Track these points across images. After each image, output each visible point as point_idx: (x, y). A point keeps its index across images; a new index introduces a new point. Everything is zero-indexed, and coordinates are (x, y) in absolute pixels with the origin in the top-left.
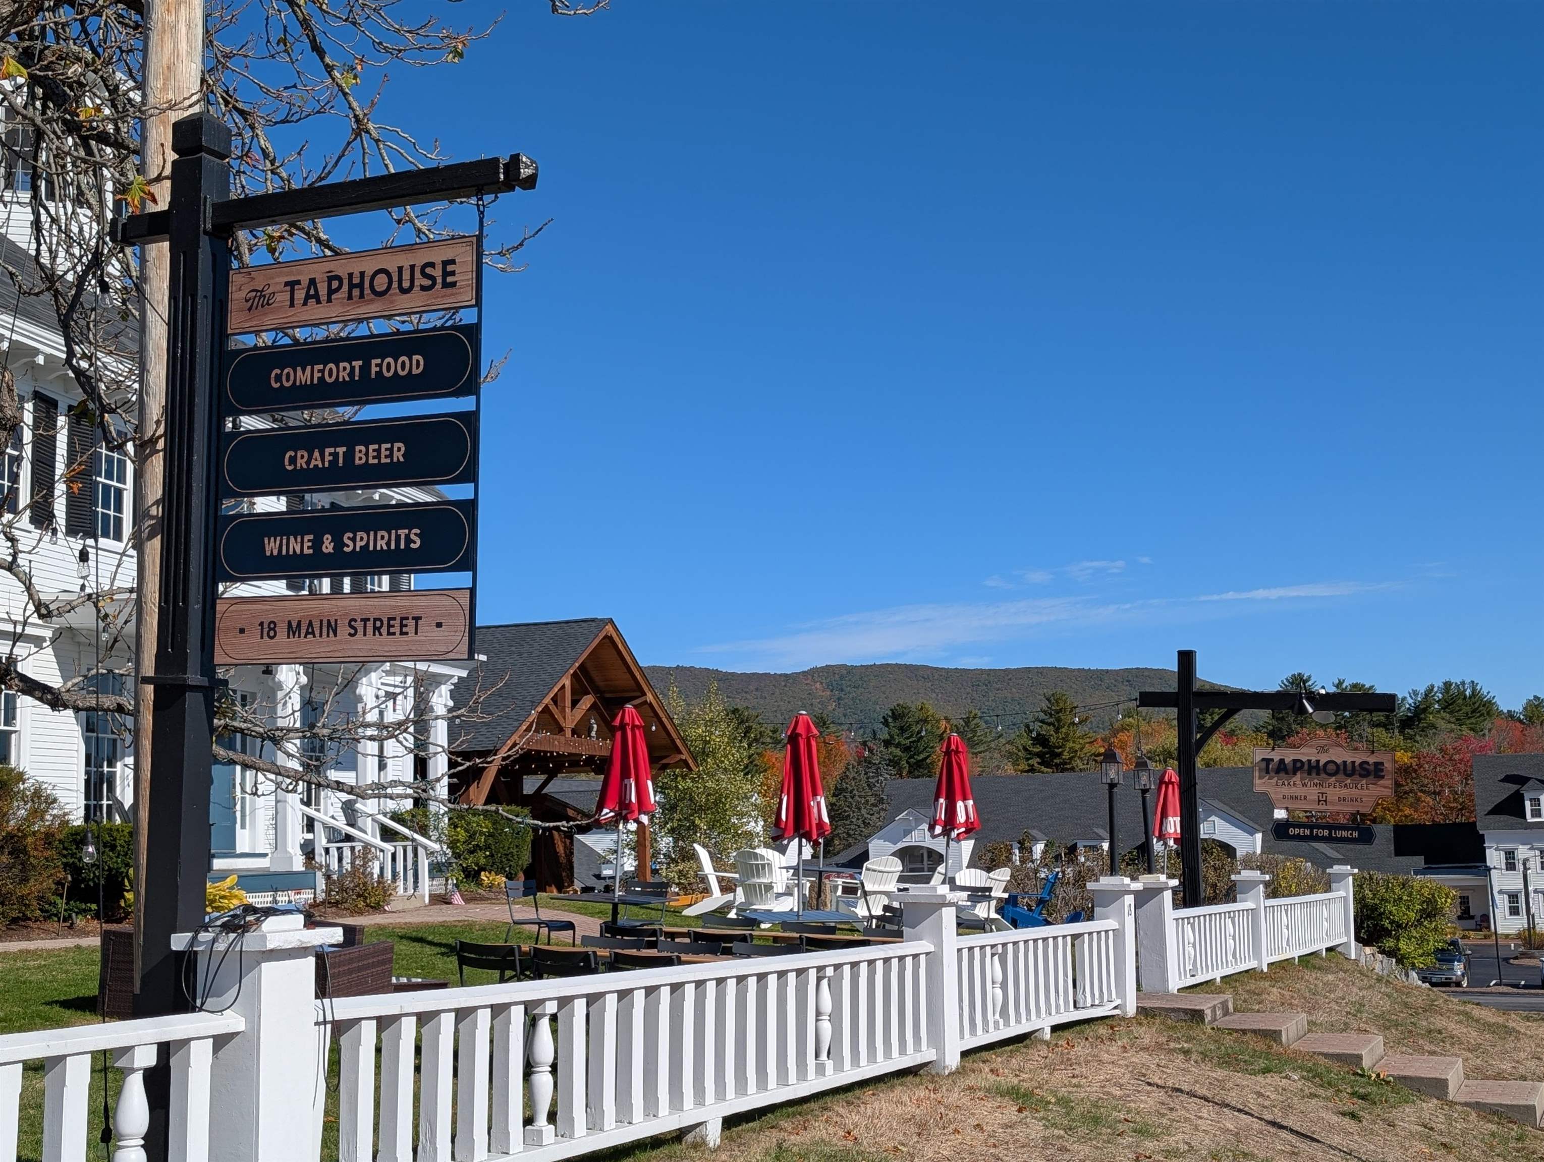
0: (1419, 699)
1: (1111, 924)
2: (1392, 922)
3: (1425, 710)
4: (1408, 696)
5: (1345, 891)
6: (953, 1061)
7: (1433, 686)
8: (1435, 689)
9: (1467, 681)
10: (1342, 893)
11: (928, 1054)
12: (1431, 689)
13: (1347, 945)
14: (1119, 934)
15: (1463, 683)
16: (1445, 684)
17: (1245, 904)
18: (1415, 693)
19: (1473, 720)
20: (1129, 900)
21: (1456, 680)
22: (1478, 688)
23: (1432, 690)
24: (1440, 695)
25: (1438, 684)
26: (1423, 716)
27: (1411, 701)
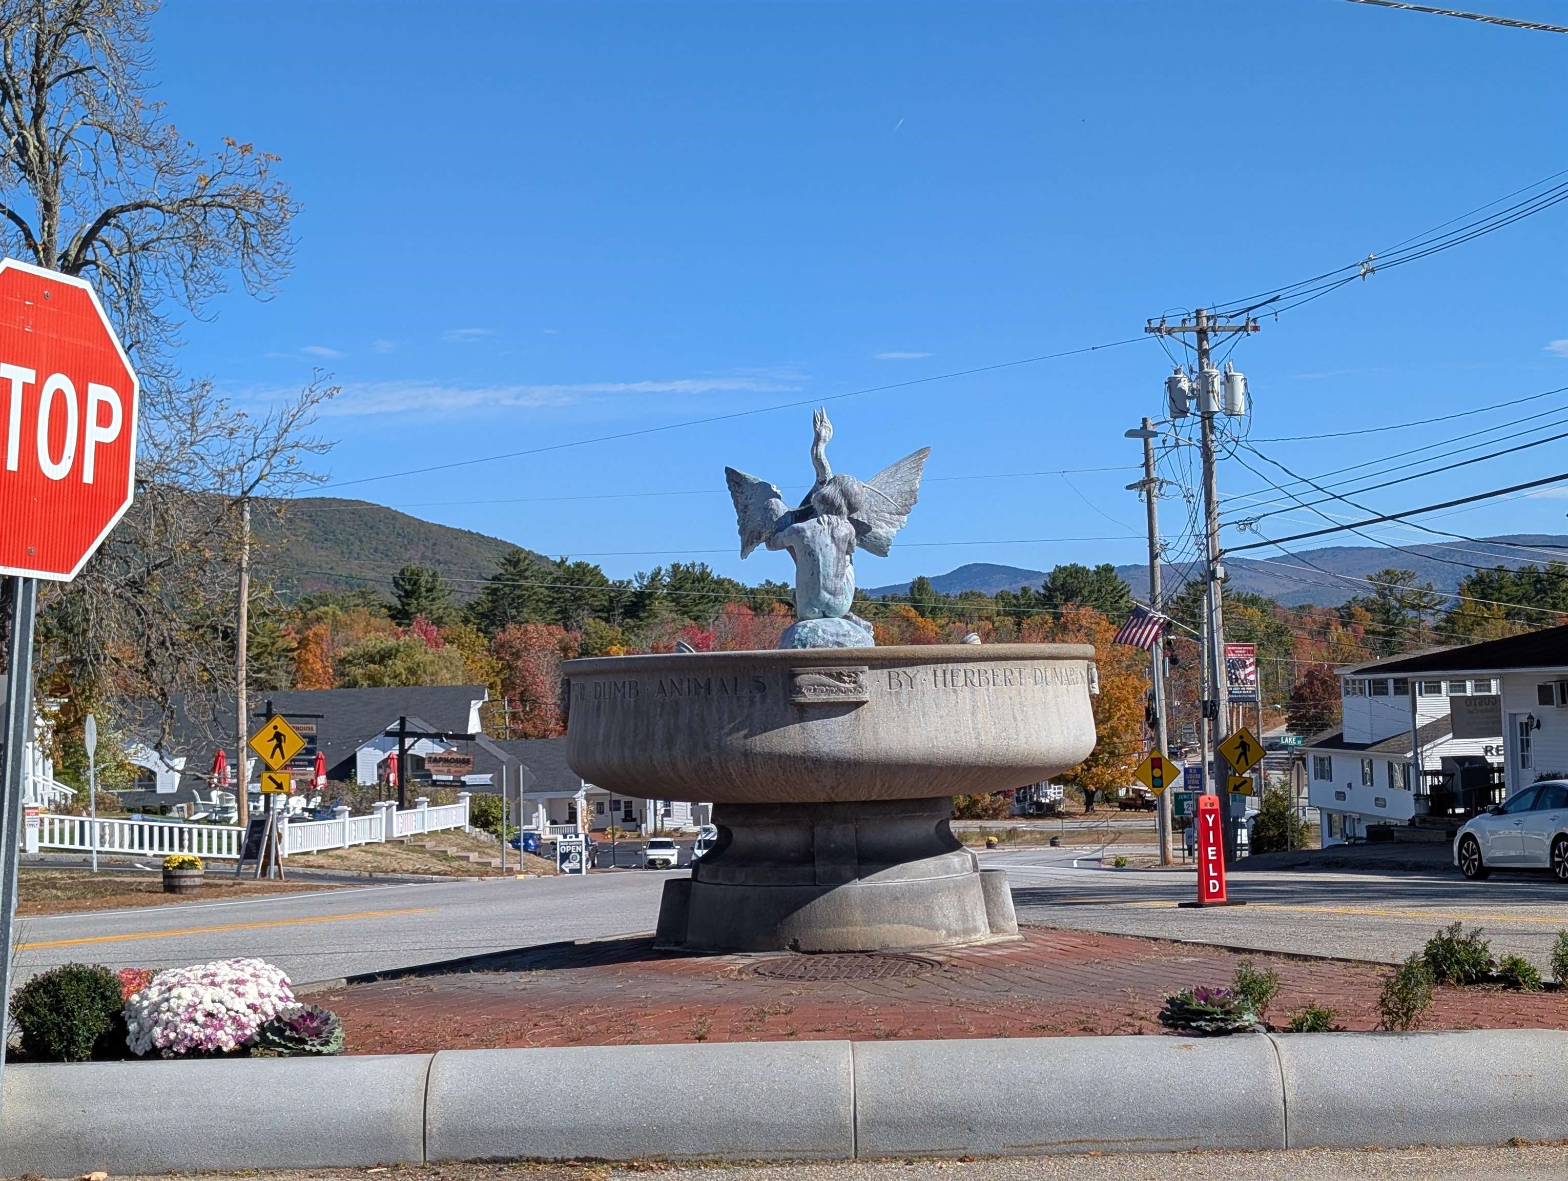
0: (645, 583)
1: (379, 816)
2: (493, 817)
3: (650, 595)
4: (634, 579)
5: (466, 803)
6: (347, 847)
7: (660, 569)
8: (663, 572)
9: (698, 562)
10: (464, 804)
11: (342, 845)
12: (657, 573)
13: (464, 826)
14: (381, 819)
15: (693, 565)
16: (674, 566)
17: (420, 809)
18: (641, 576)
19: (700, 607)
20: (384, 809)
21: (684, 562)
22: (708, 570)
23: (659, 573)
24: (668, 580)
25: (666, 567)
26: (647, 602)
27: (636, 585)
